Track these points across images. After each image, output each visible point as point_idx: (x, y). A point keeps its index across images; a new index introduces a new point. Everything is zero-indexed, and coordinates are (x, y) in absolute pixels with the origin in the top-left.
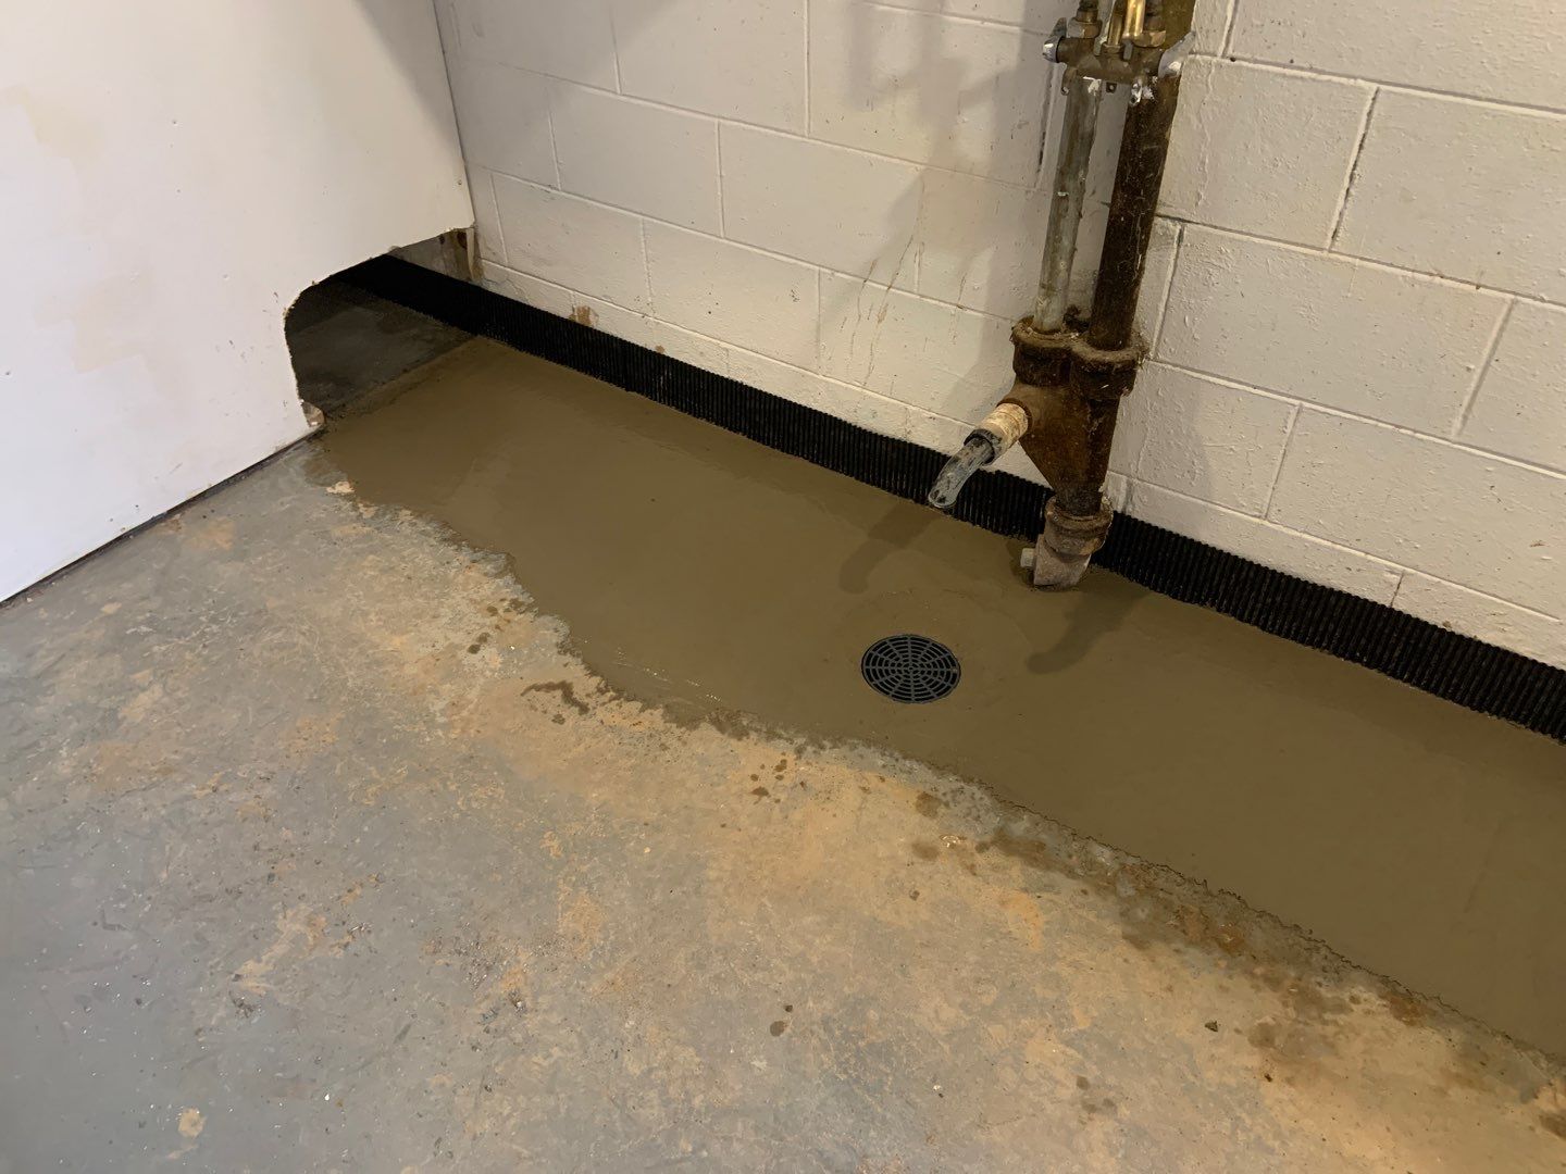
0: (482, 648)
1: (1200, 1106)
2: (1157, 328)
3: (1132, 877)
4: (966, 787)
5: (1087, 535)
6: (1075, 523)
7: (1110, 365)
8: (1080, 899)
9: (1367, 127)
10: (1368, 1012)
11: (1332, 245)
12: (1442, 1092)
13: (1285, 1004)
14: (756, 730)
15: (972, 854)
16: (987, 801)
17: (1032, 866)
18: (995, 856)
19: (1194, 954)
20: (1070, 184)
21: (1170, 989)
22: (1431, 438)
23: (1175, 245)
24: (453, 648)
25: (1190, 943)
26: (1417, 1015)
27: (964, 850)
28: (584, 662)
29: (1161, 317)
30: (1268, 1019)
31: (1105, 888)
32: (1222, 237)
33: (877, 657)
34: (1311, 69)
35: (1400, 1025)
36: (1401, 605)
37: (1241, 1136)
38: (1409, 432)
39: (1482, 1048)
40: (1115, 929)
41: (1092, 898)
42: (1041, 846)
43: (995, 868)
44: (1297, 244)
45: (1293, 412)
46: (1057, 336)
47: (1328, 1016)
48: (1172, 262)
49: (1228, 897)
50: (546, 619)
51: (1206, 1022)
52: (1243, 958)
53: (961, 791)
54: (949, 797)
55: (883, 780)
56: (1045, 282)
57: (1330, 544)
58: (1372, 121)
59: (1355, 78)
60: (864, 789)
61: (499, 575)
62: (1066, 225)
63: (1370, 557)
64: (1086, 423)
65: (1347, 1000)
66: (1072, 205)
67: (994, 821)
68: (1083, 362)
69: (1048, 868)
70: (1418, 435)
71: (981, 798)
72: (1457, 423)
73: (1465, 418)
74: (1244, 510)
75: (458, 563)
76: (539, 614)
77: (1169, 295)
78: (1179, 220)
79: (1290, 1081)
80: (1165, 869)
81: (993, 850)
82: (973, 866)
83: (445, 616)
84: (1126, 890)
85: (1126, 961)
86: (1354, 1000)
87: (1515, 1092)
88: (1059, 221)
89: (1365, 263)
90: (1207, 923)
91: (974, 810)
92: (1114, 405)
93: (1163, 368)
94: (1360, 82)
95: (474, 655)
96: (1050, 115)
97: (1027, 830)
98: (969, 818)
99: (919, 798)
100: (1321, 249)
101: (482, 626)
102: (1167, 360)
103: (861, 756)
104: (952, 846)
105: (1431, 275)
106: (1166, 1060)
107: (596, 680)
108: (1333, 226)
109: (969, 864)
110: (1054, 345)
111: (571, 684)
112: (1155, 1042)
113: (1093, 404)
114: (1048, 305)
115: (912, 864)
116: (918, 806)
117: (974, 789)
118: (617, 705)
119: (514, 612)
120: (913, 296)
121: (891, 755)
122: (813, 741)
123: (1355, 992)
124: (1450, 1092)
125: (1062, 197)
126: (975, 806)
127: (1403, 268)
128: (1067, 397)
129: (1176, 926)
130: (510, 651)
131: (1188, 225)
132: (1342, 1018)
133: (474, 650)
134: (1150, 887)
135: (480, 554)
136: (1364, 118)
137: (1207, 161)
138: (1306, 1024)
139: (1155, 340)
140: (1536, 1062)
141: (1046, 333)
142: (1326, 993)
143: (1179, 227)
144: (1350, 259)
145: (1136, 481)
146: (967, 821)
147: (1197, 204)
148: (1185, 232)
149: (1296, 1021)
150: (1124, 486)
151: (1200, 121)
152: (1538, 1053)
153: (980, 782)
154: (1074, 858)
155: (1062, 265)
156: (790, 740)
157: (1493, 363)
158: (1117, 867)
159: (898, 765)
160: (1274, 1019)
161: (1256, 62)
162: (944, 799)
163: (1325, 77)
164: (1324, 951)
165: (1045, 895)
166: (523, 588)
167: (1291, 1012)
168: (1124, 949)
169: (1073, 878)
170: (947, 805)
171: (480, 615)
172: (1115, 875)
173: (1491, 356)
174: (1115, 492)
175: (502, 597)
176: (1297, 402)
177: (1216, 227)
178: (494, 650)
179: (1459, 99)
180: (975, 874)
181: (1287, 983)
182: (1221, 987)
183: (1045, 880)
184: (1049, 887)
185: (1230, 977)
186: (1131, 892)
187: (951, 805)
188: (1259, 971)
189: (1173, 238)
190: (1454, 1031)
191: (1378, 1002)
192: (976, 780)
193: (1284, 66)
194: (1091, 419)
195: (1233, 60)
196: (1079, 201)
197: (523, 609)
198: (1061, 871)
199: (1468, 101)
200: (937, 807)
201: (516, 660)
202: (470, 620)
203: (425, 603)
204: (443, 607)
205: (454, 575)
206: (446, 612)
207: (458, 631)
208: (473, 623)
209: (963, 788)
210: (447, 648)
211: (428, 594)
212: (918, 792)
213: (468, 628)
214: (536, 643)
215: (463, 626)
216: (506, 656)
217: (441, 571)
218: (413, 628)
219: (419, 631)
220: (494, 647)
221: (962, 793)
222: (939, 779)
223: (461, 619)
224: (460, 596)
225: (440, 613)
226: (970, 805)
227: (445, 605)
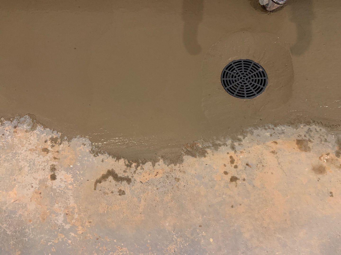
0: (56, 174)
4: (311, 127)
14: (208, 147)
15: (337, 160)
16: (324, 130)
24: (42, 182)
27: (332, 160)
28: (109, 154)
33: (227, 81)
50: (74, 141)
53: (310, 130)
54: (307, 135)
55: (276, 143)
60: (273, 152)
61: (33, 128)
67: (333, 138)
71: (320, 130)
75: (8, 133)
76: (69, 140)
83: (25, 166)
91: (321, 137)
95: (56, 180)
98: (323, 142)
99: (297, 143)
101: (47, 161)
103: (258, 135)
104: (327, 160)
107: (122, 161)
111: (113, 169)
115: (319, 179)
116: (300, 148)
117: (314, 126)
118: (141, 169)
119: (57, 145)
121: (269, 128)
122: (235, 139)
126: (321, 135)
130: (71, 169)
133: (53, 177)
135: (15, 122)
146: (323, 144)
153: (314, 122)
156: (225, 144)
159: (276, 131)
162: (307, 139)
166: (51, 129)
170: (310, 141)
171: (41, 156)
175: (44, 140)
178: (63, 172)
187: (311, 139)
192: (312, 121)
197: (59, 141)
200: (307, 144)
201: (78, 172)
202: (39, 162)
203: (9, 164)
204: (20, 162)
205: (12, 141)
206: (24, 164)
207: (38, 171)
208: (42, 163)
209: (309, 129)
210: (39, 184)
211: (7, 158)
212: (294, 141)
213: (41, 167)
214: (80, 157)
215: (38, 167)
216: (71, 172)
217: (3, 141)
218: (15, 182)
219: (19, 182)
220: (62, 170)
221: (311, 131)
222: (297, 129)
223: (34, 164)
224: (24, 151)
225: (21, 166)
226: (319, 135)
227: (20, 160)
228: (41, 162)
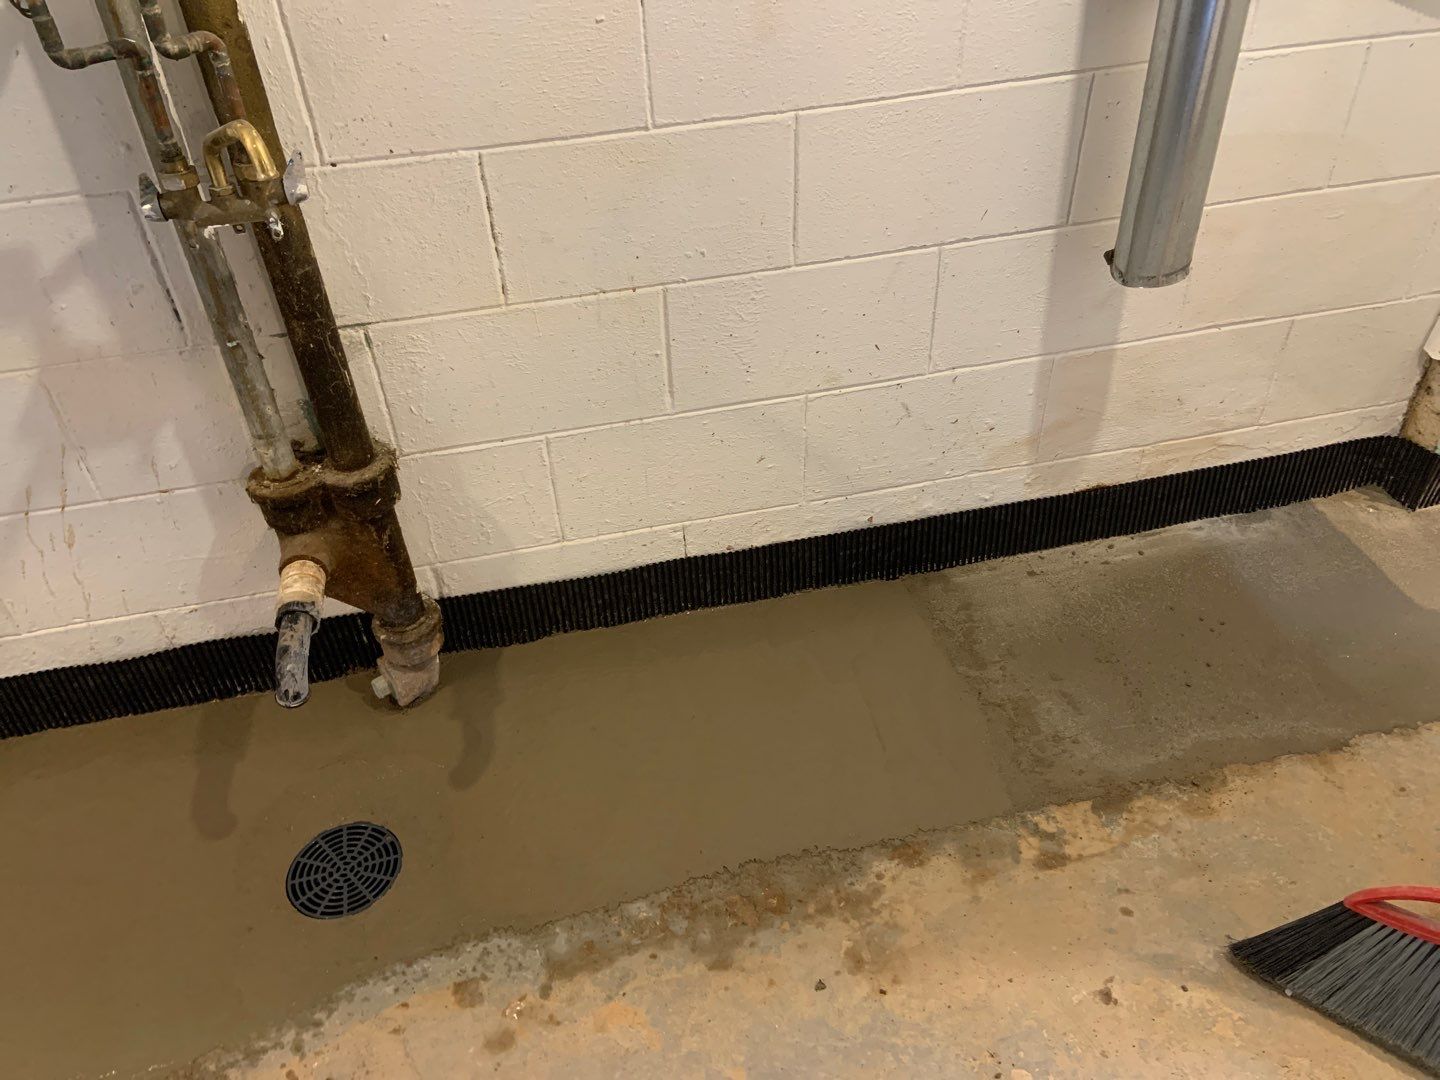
1: (863, 1062)
2: (389, 427)
3: (675, 910)
4: (488, 945)
5: (428, 637)
6: (412, 633)
7: (374, 481)
8: (655, 966)
9: (486, 190)
10: (894, 879)
11: (506, 298)
12: (976, 899)
13: (846, 921)
14: (232, 1065)
15: (542, 1006)
16: (516, 943)
17: (597, 970)
18: (562, 990)
19: (764, 937)
20: (236, 332)
21: (771, 983)
22: (656, 419)
23: (367, 349)
25: (754, 931)
26: (919, 853)
27: (532, 1008)
29: (387, 417)
30: (847, 944)
31: (664, 938)
32: (408, 327)
33: (301, 884)
34: (412, 153)
35: (918, 870)
36: (693, 552)
37: (905, 1059)
38: (637, 422)
39: (969, 844)
40: (696, 969)
41: (662, 956)
42: (590, 946)
43: (571, 1001)
44: (476, 309)
45: (543, 446)
46: (300, 477)
47: (876, 905)
48: (372, 365)
49: (748, 866)
51: (814, 986)
52: (794, 908)
53: (485, 952)
54: (480, 967)
55: (405, 1005)
56: (260, 432)
57: (620, 534)
58: (489, 183)
59: (455, 151)
60: (396, 1031)
62: (251, 372)
63: (654, 528)
64: (374, 541)
65: (876, 880)
66: (247, 350)
67: (536, 957)
68: (345, 490)
69: (611, 961)
70: (645, 421)
71: (509, 945)
72: (667, 399)
73: (671, 393)
74: (543, 542)
77: (385, 395)
78: (358, 325)
79: (895, 981)
80: (691, 881)
81: (556, 984)
82: (551, 1017)
84: (680, 925)
85: (726, 989)
86: (879, 876)
87: (1009, 860)
88: (243, 371)
89: (540, 304)
90: (751, 901)
91: (512, 962)
92: (392, 515)
93: (413, 460)
94: (463, 153)
96: (164, 272)
97: (569, 941)
98: (513, 973)
99: (455, 992)
100: (499, 306)
102: (412, 450)
103: (366, 999)
104: (520, 1013)
105: (595, 294)
106: (815, 1047)
108: (500, 284)
109: (546, 1018)
110: (305, 487)
112: (797, 1039)
113: (373, 522)
114: (275, 452)
115: (499, 1064)
116: (460, 1002)
117: (496, 941)
120: (100, 504)
121: (394, 973)
122: (303, 1026)
123: (875, 869)
124: (981, 895)
125: (234, 347)
126: (509, 957)
127: (572, 297)
128: (343, 528)
129: (736, 925)
131: (369, 326)
132: (884, 898)
134: (694, 908)
136: (480, 182)
137: (357, 264)
138: (869, 924)
139: (392, 438)
140: (1001, 827)
141: (287, 479)
142: (860, 887)
143: (362, 332)
144: (526, 305)
145: (439, 565)
146: (514, 978)
147: (368, 305)
148: (371, 334)
149: (863, 928)
150: (430, 575)
151: (332, 230)
152: (997, 819)
153: (496, 930)
154: (623, 932)
155: (269, 410)
156: (278, 1045)
157: (672, 343)
158: (658, 911)
159: (409, 977)
160: (849, 940)
161: (357, 161)
162: (478, 975)
163: (429, 157)
164: (835, 855)
165: (627, 988)
167: (855, 923)
168: (720, 979)
169: (636, 951)
170: (484, 978)
172: (662, 920)
173: (668, 340)
174: (428, 585)
176: (542, 437)
177: (397, 320)
179: (550, 144)
180: (558, 1023)
181: (834, 903)
182: (800, 947)
183: (618, 974)
184: (623, 981)
185: (800, 933)
186: (685, 924)
187: (489, 974)
188: (811, 909)
189: (361, 344)
190: (946, 846)
191: (893, 865)
192: (491, 930)
193: (386, 158)
194: (380, 537)
195: (334, 165)
196: (252, 344)
198: (623, 953)
199: (558, 143)
200: (477, 988)
209: (485, 949)
212: (448, 988)
221: (488, 953)
222: (457, 958)
226: (504, 959)
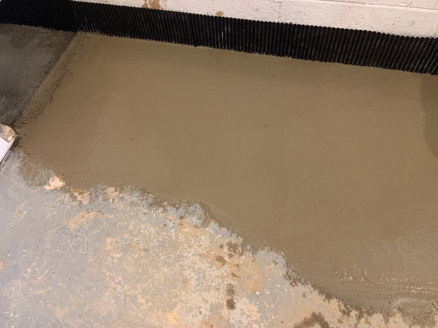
0: (235, 301)
24: (215, 308)
28: (314, 286)
50: (262, 254)
61: (205, 224)
75: (172, 224)
76: (255, 251)
83: (193, 278)
95: (235, 310)
101: (223, 277)
107: (334, 302)
111: (320, 313)
118: (366, 323)
119: (237, 256)
130: (257, 297)
133: (231, 305)
135: (181, 210)
166: (228, 230)
171: (214, 268)
175: (219, 244)
178: (245, 299)
197: (240, 249)
201: (266, 304)
202: (211, 276)
203: (171, 270)
204: (185, 270)
205: (176, 236)
206: (190, 274)
207: (209, 290)
208: (215, 278)
210: (211, 310)
211: (168, 260)
213: (213, 284)
214: (270, 282)
215: (209, 283)
216: (257, 303)
217: (164, 235)
218: (176, 300)
219: (182, 302)
220: (243, 296)
223: (204, 277)
224: (191, 254)
225: (186, 276)
227: (185, 268)
228: (213, 277)
